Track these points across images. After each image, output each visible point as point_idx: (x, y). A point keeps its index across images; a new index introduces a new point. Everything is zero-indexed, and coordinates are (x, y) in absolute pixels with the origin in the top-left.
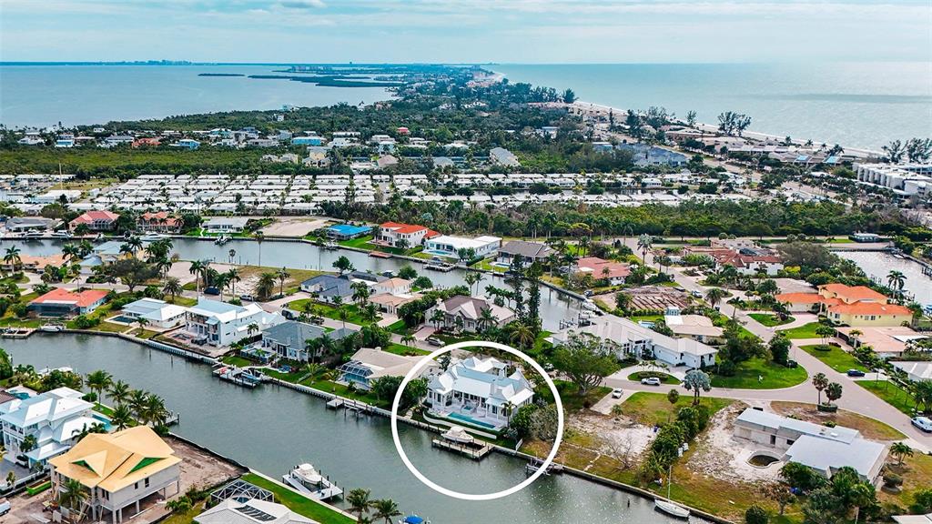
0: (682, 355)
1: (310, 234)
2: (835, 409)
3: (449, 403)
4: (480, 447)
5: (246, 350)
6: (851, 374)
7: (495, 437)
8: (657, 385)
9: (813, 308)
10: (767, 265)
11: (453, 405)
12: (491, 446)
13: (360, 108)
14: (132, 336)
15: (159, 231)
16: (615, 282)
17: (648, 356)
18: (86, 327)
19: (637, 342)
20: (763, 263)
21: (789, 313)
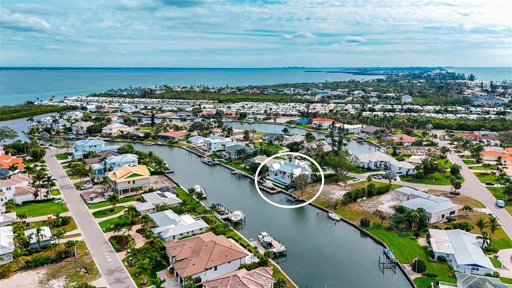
0: (400, 168)
1: (287, 122)
2: (458, 194)
3: (276, 175)
4: (274, 189)
5: (218, 153)
6: (487, 184)
7: (284, 187)
8: (380, 179)
9: (498, 159)
10: (491, 141)
11: (278, 176)
12: (280, 190)
13: (361, 82)
14: (185, 148)
15: (229, 118)
16: (406, 144)
17: (386, 168)
18: (171, 144)
19: (380, 162)
20: (489, 140)
21: (481, 159)
